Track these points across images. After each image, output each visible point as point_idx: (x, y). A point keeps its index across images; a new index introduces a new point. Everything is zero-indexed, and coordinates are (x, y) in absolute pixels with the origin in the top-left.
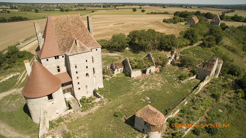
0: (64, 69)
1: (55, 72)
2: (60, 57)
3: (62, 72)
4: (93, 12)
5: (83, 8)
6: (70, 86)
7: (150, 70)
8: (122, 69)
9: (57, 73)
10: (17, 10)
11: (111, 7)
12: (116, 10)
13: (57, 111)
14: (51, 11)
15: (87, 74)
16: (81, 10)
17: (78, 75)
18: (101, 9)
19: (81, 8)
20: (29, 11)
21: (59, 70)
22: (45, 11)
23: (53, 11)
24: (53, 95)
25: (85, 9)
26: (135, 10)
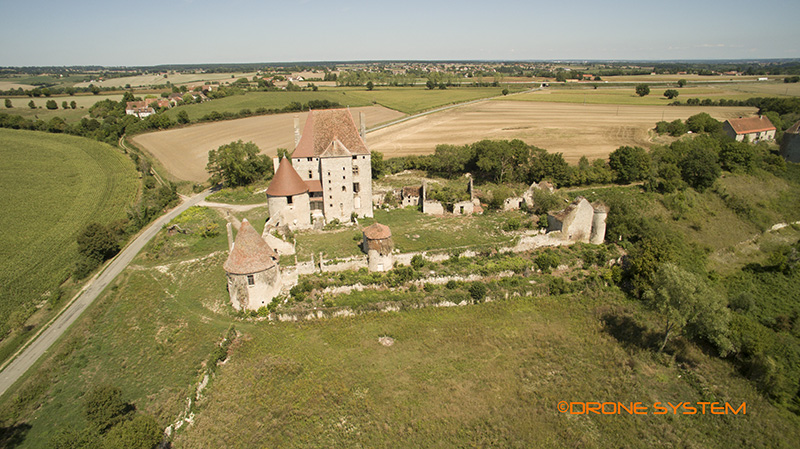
0: (316, 176)
1: (305, 178)
2: (314, 159)
3: (313, 179)
4: (505, 93)
5: (490, 80)
6: (320, 199)
7: (462, 207)
8: (417, 199)
9: (308, 179)
10: (333, 84)
11: (585, 79)
12: (591, 90)
13: (295, 221)
14: (405, 85)
15: (344, 188)
16: (483, 85)
17: (331, 185)
18: (544, 85)
19: (484, 80)
20: (357, 86)
21: (311, 176)
22: (391, 85)
23: (412, 85)
24: (293, 198)
25: (495, 85)
26: (643, 91)
